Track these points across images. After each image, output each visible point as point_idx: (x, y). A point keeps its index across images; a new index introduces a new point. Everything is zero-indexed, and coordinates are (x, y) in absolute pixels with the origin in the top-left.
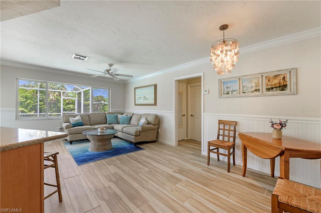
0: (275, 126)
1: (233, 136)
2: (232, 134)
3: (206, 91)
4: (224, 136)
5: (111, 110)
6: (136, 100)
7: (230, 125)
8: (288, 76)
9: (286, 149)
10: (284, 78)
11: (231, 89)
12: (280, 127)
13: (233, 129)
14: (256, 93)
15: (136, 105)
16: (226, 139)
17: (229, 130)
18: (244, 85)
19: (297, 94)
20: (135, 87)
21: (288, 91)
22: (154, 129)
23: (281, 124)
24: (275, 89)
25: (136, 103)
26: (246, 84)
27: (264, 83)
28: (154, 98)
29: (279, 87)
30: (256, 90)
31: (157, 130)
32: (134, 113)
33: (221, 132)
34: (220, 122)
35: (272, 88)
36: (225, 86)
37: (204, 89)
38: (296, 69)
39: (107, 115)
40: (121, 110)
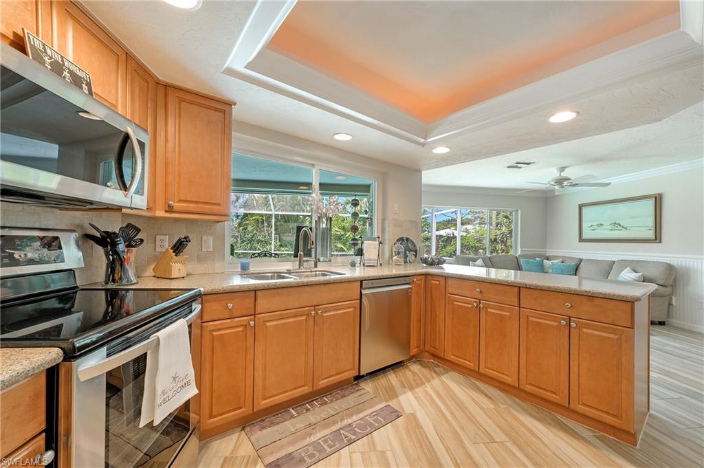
5: (520, 250)
6: (584, 231)
15: (581, 239)
20: (580, 203)
22: (661, 296)
25: (585, 236)
31: (669, 297)
32: (582, 257)
39: (522, 261)
40: (539, 250)
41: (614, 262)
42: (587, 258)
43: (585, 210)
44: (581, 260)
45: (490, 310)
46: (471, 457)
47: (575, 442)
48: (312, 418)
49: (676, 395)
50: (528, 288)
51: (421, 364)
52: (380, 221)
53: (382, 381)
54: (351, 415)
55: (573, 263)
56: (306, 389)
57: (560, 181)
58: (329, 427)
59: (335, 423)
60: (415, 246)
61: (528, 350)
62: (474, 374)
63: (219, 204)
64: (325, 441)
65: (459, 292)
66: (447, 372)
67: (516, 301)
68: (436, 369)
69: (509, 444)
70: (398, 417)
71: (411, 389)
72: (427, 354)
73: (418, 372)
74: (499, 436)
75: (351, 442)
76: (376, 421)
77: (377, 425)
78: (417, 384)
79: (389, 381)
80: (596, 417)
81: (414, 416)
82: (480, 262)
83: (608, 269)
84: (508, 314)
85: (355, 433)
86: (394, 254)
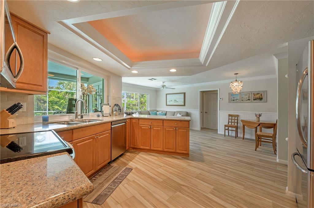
0: (257, 116)
1: (237, 122)
2: (236, 121)
3: (221, 99)
4: (232, 122)
5: (149, 109)
6: (167, 102)
7: (235, 117)
8: (263, 94)
9: (261, 123)
10: (261, 95)
11: (235, 98)
12: (259, 116)
13: (237, 119)
14: (248, 101)
15: (167, 105)
16: (233, 124)
17: (234, 119)
18: (242, 97)
19: (267, 102)
20: (167, 93)
21: (263, 101)
23: (259, 115)
24: (257, 100)
25: (167, 104)
26: (244, 96)
27: (252, 97)
28: (183, 101)
29: (259, 99)
30: (248, 100)
33: (230, 121)
34: (230, 115)
35: (256, 99)
36: (232, 97)
37: (219, 97)
38: (267, 91)
39: (150, 112)
40: (154, 109)
41: (175, 112)
42: (169, 111)
43: (167, 95)
44: (167, 112)
45: (154, 128)
46: (158, 172)
47: (179, 160)
48: (99, 181)
49: (192, 144)
50: (165, 120)
51: (130, 153)
52: (106, 97)
53: (119, 161)
54: (115, 175)
55: (165, 113)
56: (93, 171)
57: (163, 86)
58: (109, 181)
59: (110, 179)
60: (120, 108)
61: (165, 138)
62: (149, 151)
63: (41, 86)
64: (111, 186)
65: (143, 123)
66: (140, 153)
67: (162, 124)
68: (136, 153)
69: (166, 166)
70: (132, 170)
71: (131, 161)
72: (131, 149)
73: (130, 155)
74: (162, 165)
75: (121, 182)
76: (125, 173)
77: (126, 174)
78: (132, 159)
79: (121, 160)
80: (182, 152)
81: (137, 168)
82: (137, 113)
83: (174, 114)
84: (160, 129)
85: (120, 179)
86: (114, 111)
